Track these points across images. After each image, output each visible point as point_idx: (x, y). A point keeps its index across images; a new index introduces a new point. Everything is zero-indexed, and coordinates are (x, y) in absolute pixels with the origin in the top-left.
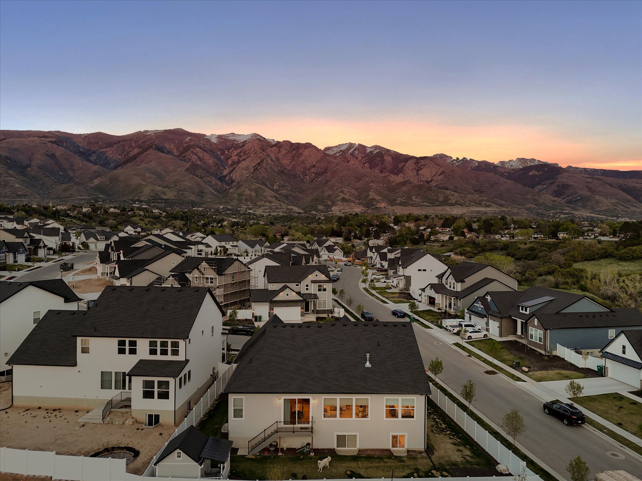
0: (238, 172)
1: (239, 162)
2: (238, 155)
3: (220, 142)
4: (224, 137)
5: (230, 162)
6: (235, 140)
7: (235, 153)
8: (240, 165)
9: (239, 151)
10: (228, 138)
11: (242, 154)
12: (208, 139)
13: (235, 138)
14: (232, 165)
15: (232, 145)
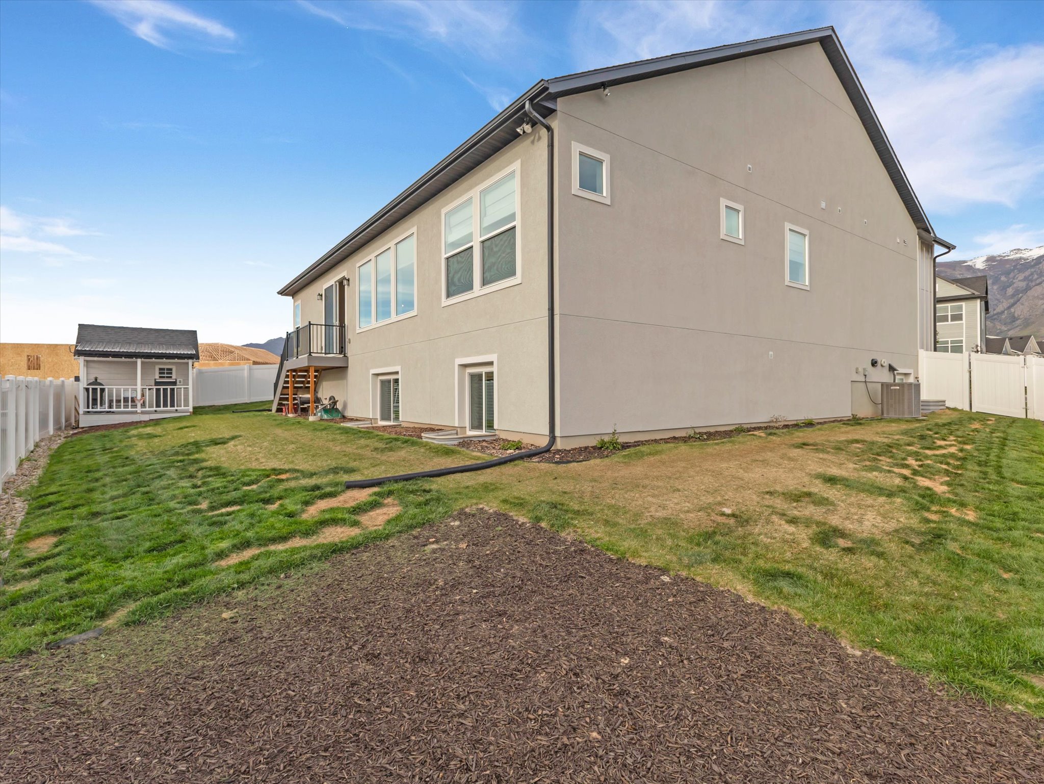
0: (1026, 304)
1: (1028, 288)
2: (1025, 279)
3: (991, 268)
4: (998, 258)
5: (1010, 291)
6: (1021, 259)
7: (1021, 276)
8: (1029, 293)
9: (1027, 273)
10: (1006, 258)
11: (1036, 276)
12: (969, 266)
13: (1021, 255)
14: (1013, 296)
15: (1015, 266)
